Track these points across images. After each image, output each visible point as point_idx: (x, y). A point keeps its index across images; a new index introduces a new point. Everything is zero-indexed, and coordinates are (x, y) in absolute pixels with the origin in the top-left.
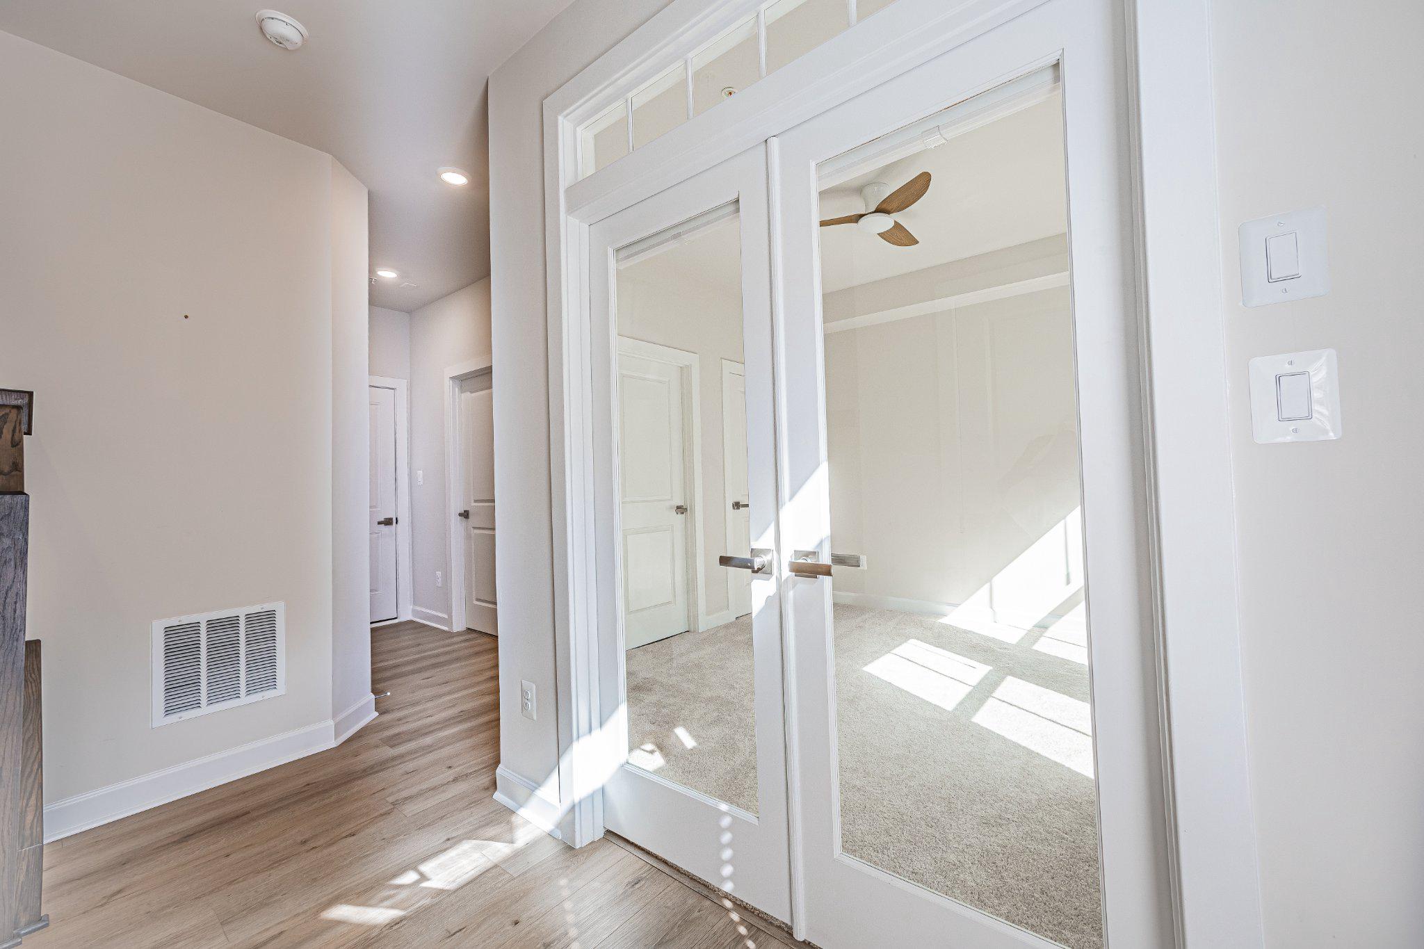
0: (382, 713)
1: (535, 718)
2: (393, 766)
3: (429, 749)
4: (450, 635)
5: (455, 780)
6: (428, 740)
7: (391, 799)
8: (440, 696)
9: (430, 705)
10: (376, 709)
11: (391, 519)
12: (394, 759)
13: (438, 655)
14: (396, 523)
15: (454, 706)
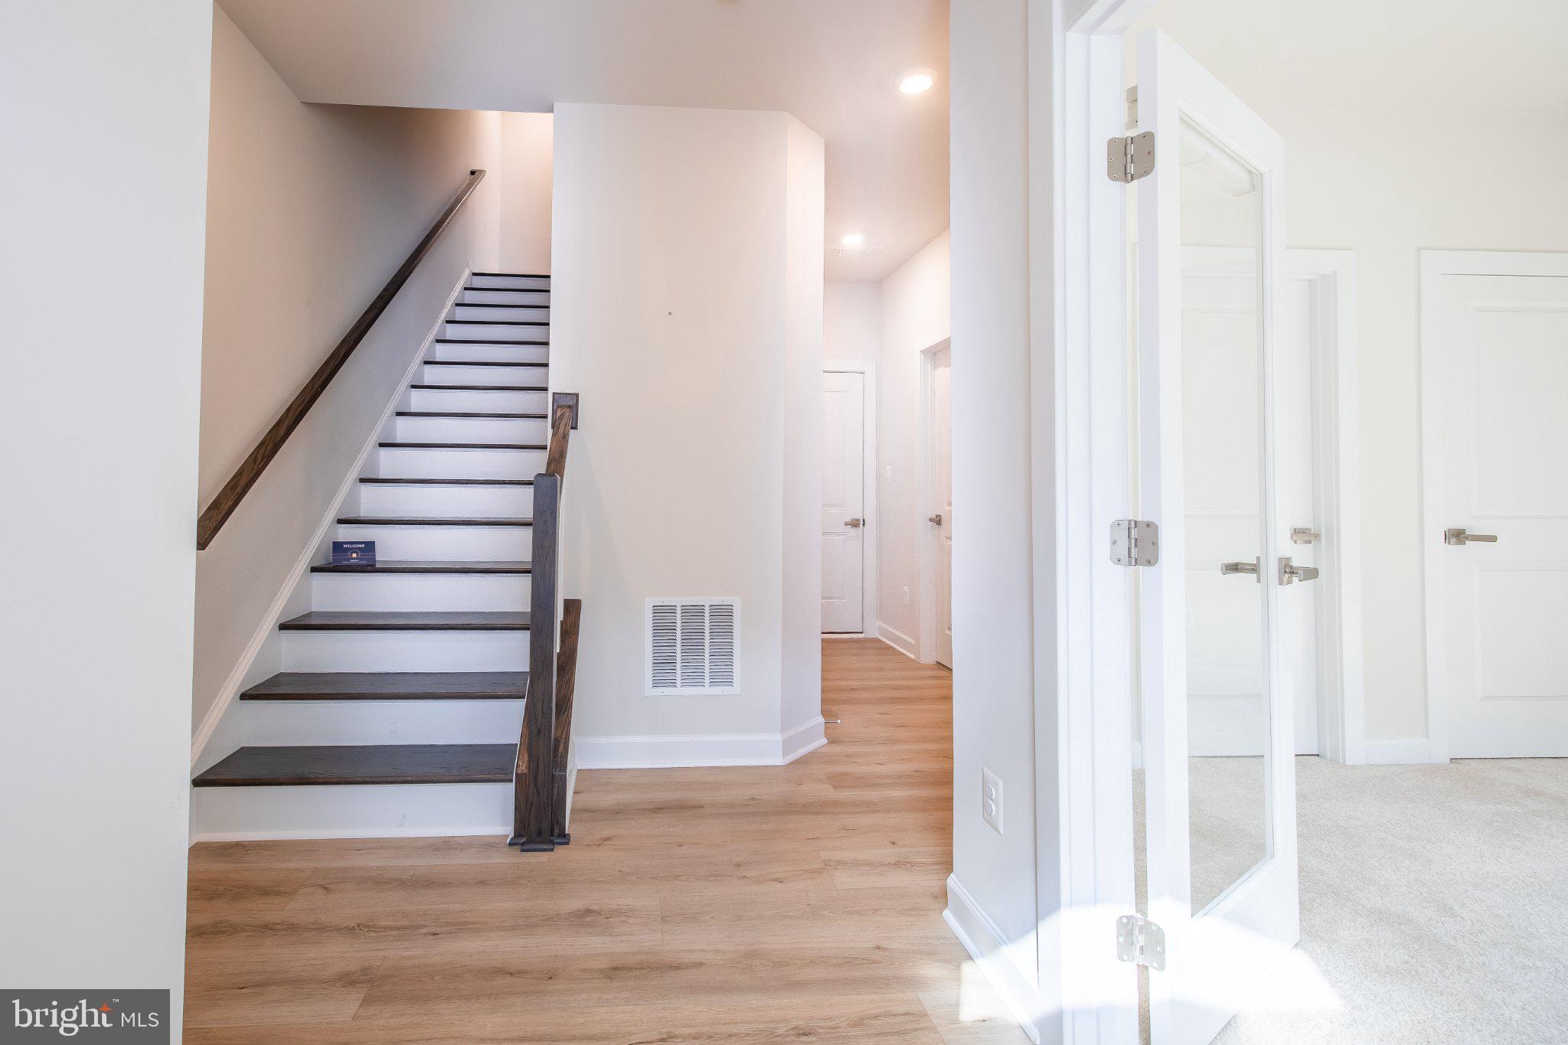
0: (832, 741)
1: (1001, 830)
2: (833, 813)
3: (872, 808)
4: (915, 666)
5: (897, 864)
6: (873, 795)
7: (824, 855)
8: (896, 742)
9: (881, 748)
10: (827, 735)
11: (858, 520)
12: (835, 803)
13: (899, 688)
14: (864, 525)
15: (909, 760)
